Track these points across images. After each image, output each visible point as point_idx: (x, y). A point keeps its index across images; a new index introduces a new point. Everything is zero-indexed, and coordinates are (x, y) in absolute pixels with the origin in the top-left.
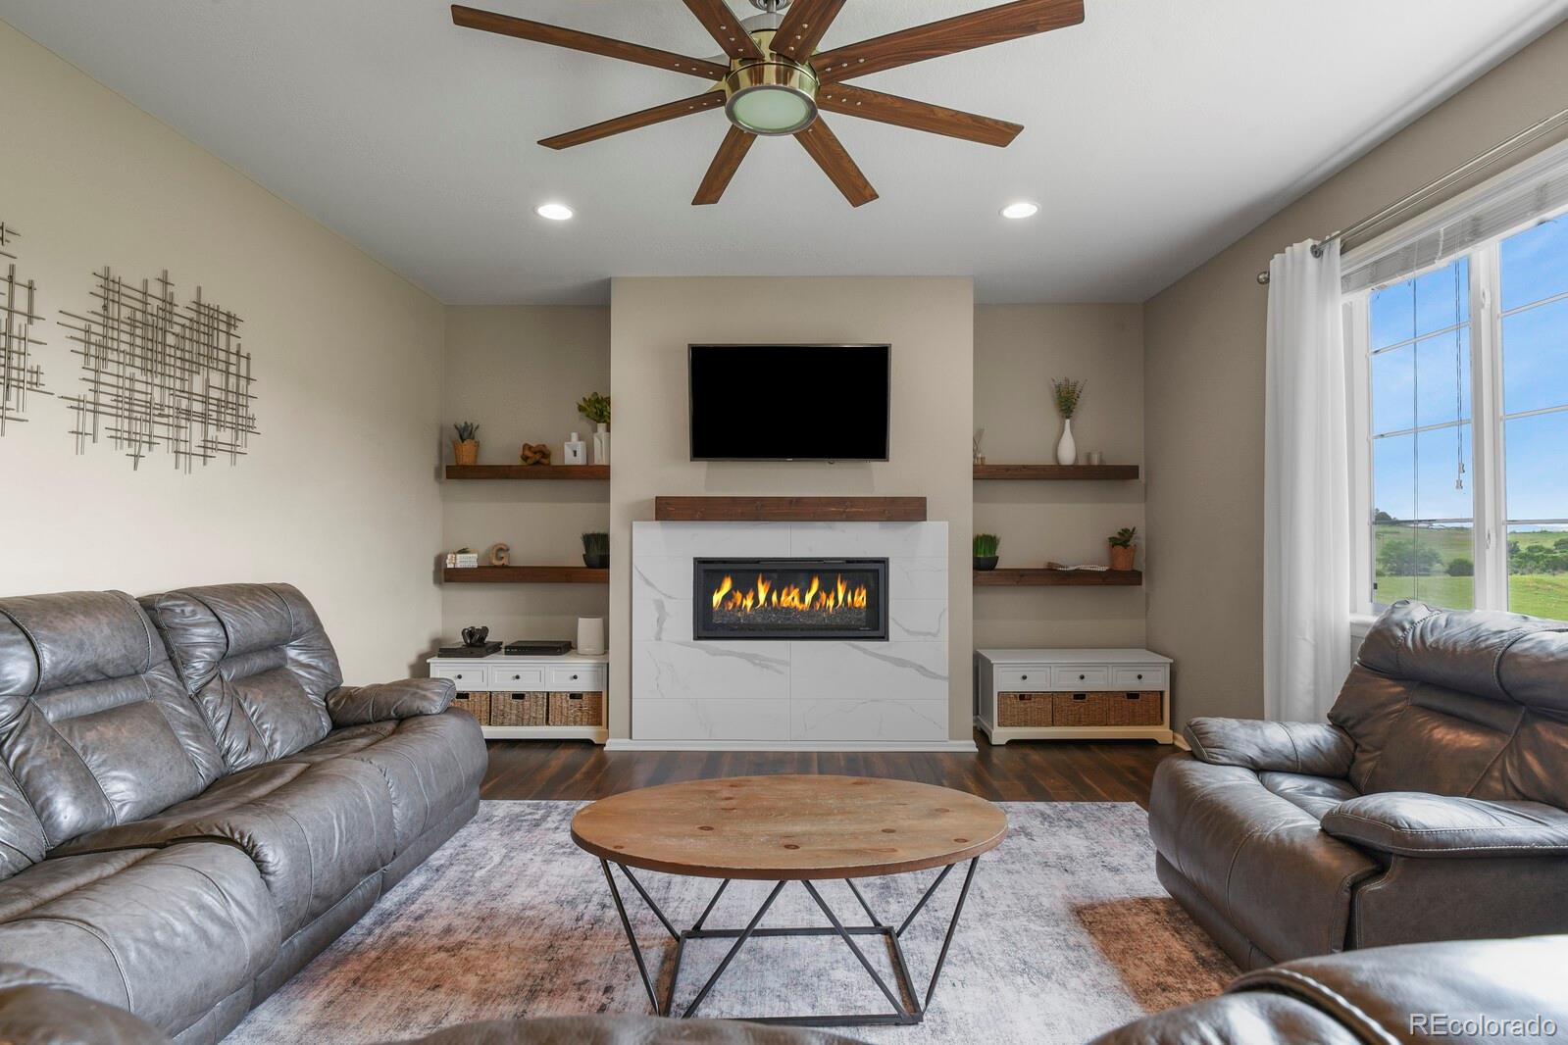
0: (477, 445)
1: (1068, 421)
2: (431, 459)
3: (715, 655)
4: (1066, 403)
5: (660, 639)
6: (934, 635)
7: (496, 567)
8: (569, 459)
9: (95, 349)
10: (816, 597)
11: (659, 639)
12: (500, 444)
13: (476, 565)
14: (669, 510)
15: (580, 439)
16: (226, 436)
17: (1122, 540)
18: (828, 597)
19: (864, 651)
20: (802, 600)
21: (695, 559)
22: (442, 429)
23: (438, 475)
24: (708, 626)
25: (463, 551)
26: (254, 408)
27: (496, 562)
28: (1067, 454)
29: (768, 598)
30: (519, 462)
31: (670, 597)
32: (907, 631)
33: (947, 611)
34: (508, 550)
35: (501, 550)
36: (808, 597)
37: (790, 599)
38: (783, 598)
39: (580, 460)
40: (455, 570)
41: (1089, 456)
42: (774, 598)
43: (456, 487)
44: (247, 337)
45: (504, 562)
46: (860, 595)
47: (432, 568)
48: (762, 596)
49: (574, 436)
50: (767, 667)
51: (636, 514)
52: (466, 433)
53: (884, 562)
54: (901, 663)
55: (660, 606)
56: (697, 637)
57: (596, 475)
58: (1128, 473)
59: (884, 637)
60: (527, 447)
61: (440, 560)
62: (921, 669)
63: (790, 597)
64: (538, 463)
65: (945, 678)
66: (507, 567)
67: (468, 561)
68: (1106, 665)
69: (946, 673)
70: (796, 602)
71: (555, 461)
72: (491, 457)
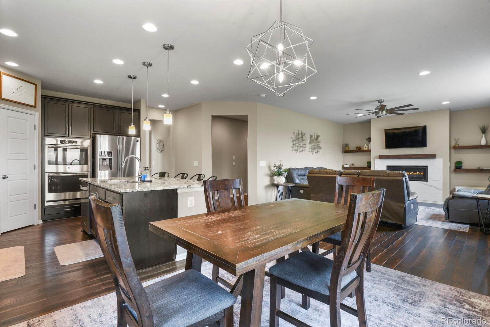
0: (349, 147)
1: (484, 135)
2: (341, 150)
4: (484, 131)
6: (439, 181)
8: (365, 149)
9: (310, 143)
12: (352, 147)
13: (348, 167)
14: (381, 157)
15: (367, 145)
16: (319, 150)
19: (422, 183)
21: (387, 166)
22: (343, 145)
23: (342, 152)
25: (346, 165)
26: (322, 146)
27: (352, 166)
28: (483, 143)
30: (356, 150)
32: (432, 180)
33: (442, 176)
35: (353, 164)
39: (366, 149)
40: (345, 167)
43: (345, 154)
44: (321, 138)
45: (353, 166)
46: (422, 173)
47: (341, 167)
49: (365, 145)
51: (376, 158)
52: (347, 145)
53: (427, 166)
54: (431, 186)
57: (369, 151)
59: (427, 181)
60: (357, 147)
61: (343, 166)
62: (436, 188)
64: (359, 149)
67: (347, 166)
69: (442, 189)
71: (362, 149)
72: (351, 149)
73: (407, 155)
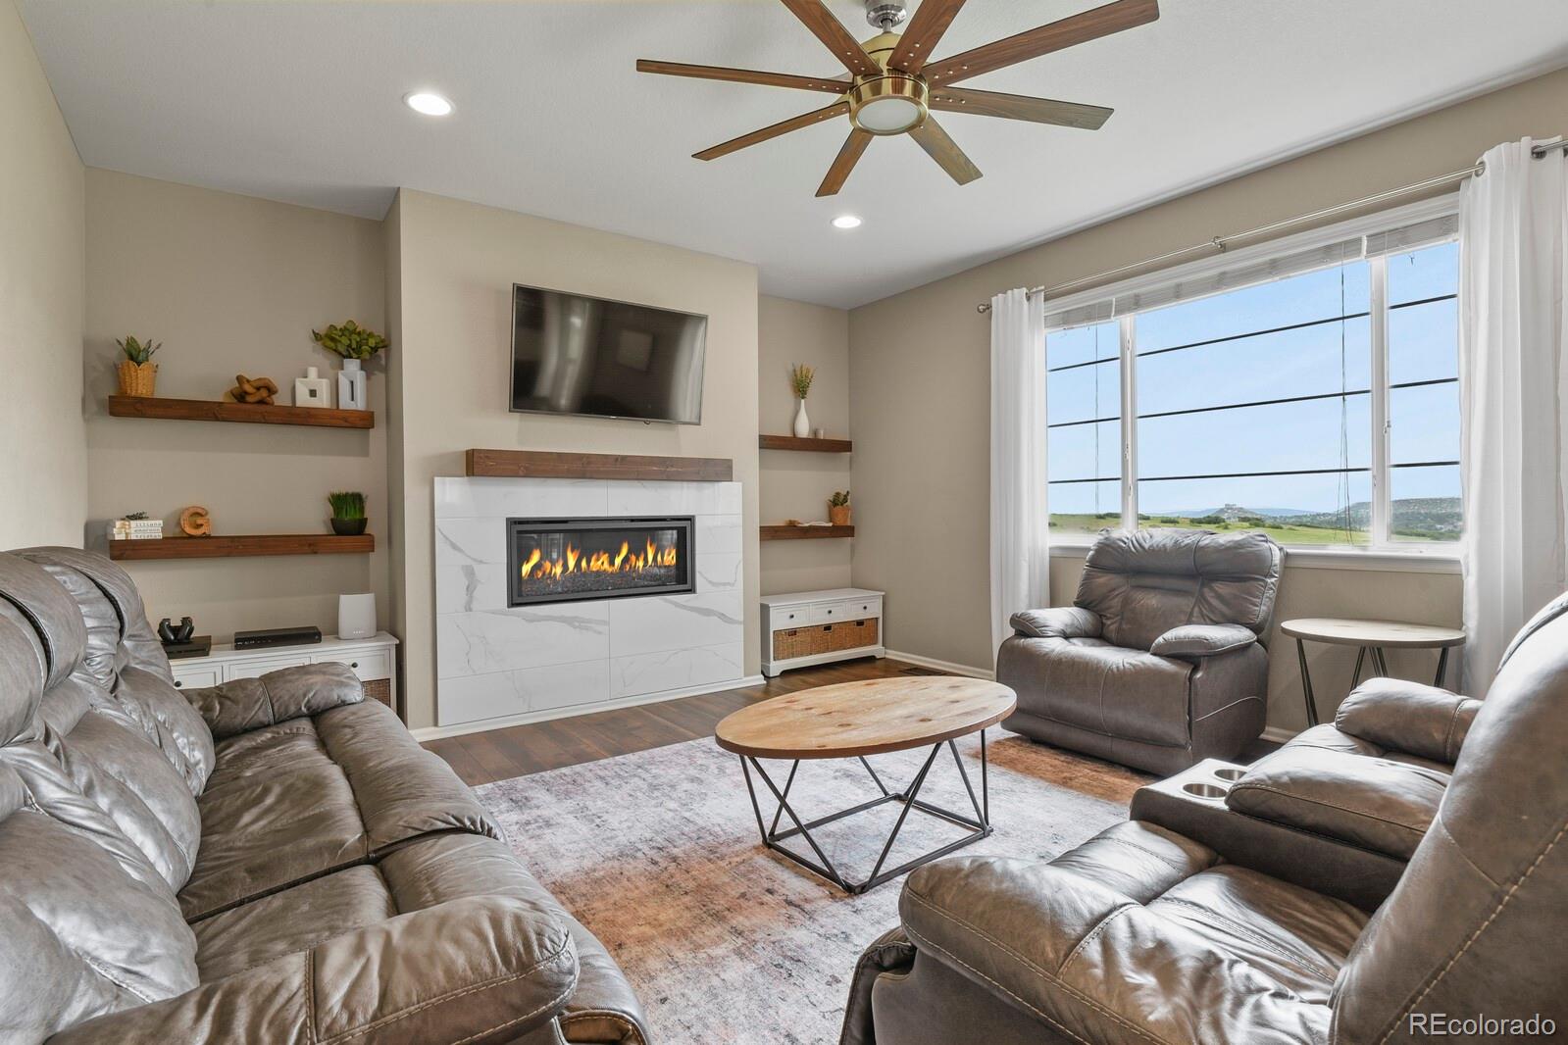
0: (155, 369)
1: (803, 401)
3: (532, 621)
4: (800, 388)
5: (470, 610)
6: (731, 584)
7: (191, 537)
8: (303, 400)
10: (626, 560)
11: (468, 608)
13: (159, 536)
15: (320, 376)
17: (838, 501)
18: (637, 559)
19: (677, 605)
20: (612, 563)
21: (508, 519)
24: (522, 593)
25: (138, 517)
27: (191, 532)
28: (803, 430)
29: (578, 564)
30: (225, 399)
31: (481, 562)
32: (710, 582)
33: (742, 564)
34: (207, 514)
35: (196, 514)
36: (618, 561)
37: (600, 563)
38: (592, 563)
39: (323, 401)
40: (128, 542)
41: (815, 433)
42: (584, 564)
45: (204, 530)
46: (669, 555)
48: (571, 563)
49: (313, 372)
50: (587, 629)
53: (691, 519)
54: (707, 612)
55: (470, 573)
56: (512, 604)
58: (845, 446)
59: (692, 590)
60: (243, 379)
61: (96, 528)
62: (722, 616)
63: (600, 562)
64: (261, 402)
65: (740, 623)
66: (209, 537)
67: (149, 530)
68: (843, 601)
69: (742, 619)
70: (606, 566)
71: (281, 400)
72: (170, 387)
73: (624, 458)
